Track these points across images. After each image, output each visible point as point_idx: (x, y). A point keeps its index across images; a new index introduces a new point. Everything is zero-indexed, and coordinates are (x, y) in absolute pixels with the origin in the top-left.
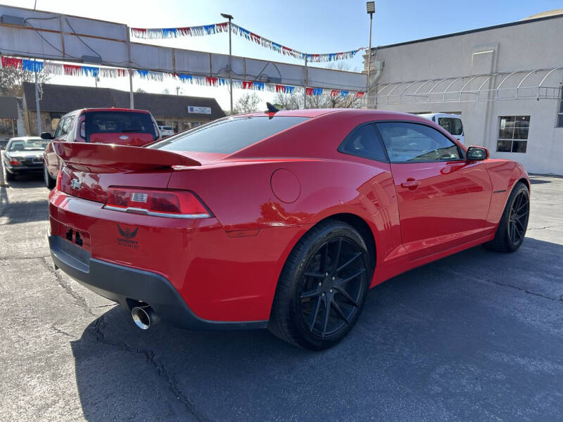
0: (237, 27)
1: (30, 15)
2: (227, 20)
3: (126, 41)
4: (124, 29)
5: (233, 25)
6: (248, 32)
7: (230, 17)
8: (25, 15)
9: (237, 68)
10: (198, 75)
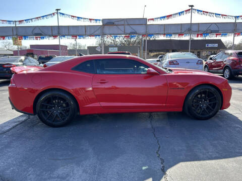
0: (195, 10)
1: (115, 21)
2: (191, 8)
3: (146, 24)
4: (145, 20)
5: (194, 9)
6: (201, 11)
7: (192, 6)
8: (113, 21)
9: (194, 28)
10: (175, 34)
